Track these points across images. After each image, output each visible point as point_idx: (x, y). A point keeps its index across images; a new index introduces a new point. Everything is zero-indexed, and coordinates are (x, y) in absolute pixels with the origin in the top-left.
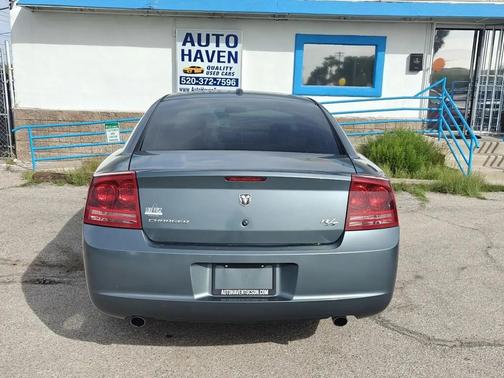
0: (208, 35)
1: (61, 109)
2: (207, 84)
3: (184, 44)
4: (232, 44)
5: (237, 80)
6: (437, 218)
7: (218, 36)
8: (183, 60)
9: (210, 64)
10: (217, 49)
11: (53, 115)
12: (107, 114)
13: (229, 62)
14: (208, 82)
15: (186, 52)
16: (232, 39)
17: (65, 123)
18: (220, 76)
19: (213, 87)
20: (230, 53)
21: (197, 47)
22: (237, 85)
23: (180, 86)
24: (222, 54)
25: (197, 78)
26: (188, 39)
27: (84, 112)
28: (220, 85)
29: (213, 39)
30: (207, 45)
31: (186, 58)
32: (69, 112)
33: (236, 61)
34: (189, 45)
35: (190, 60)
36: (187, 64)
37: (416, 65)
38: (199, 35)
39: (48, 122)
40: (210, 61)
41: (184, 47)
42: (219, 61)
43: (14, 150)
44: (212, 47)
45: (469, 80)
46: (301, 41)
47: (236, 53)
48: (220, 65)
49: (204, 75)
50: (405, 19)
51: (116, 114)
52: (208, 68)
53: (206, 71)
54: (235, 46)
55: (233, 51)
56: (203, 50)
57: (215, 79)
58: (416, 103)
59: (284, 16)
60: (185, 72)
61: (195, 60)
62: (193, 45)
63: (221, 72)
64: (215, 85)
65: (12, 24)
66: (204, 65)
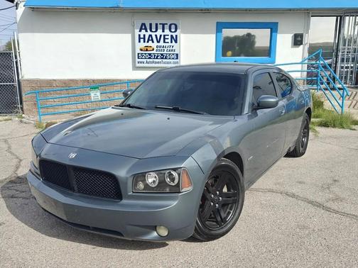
0: (157, 25)
1: (55, 78)
2: (157, 58)
3: (140, 31)
4: (173, 30)
5: (177, 55)
6: (330, 143)
7: (163, 25)
8: (139, 42)
9: (159, 44)
10: (163, 34)
11: (50, 83)
12: (88, 81)
13: (171, 42)
14: (157, 56)
15: (142, 36)
16: (173, 26)
17: (58, 88)
18: (165, 52)
19: (160, 60)
20: (172, 36)
21: (149, 33)
22: (177, 58)
23: (137, 60)
24: (166, 37)
25: (150, 54)
26: (143, 27)
27: (71, 80)
28: (166, 58)
29: (160, 27)
30: (156, 31)
31: (142, 40)
32: (60, 81)
33: (176, 42)
34: (143, 31)
35: (144, 42)
36: (142, 45)
37: (299, 41)
38: (151, 25)
39: (46, 88)
40: (158, 42)
41: (140, 33)
42: (164, 42)
43: (22, 108)
44: (160, 32)
45: (334, 50)
46: (220, 27)
47: (176, 36)
48: (165, 44)
49: (154, 52)
50: (290, 10)
51: (93, 81)
52: (157, 47)
53: (155, 49)
54: (176, 31)
55: (174, 35)
56: (153, 34)
57: (162, 54)
58: (299, 67)
59: (208, 10)
60: (141, 50)
61: (148, 42)
62: (147, 31)
63: (166, 49)
64: (162, 58)
65: (18, 20)
66: (154, 45)
